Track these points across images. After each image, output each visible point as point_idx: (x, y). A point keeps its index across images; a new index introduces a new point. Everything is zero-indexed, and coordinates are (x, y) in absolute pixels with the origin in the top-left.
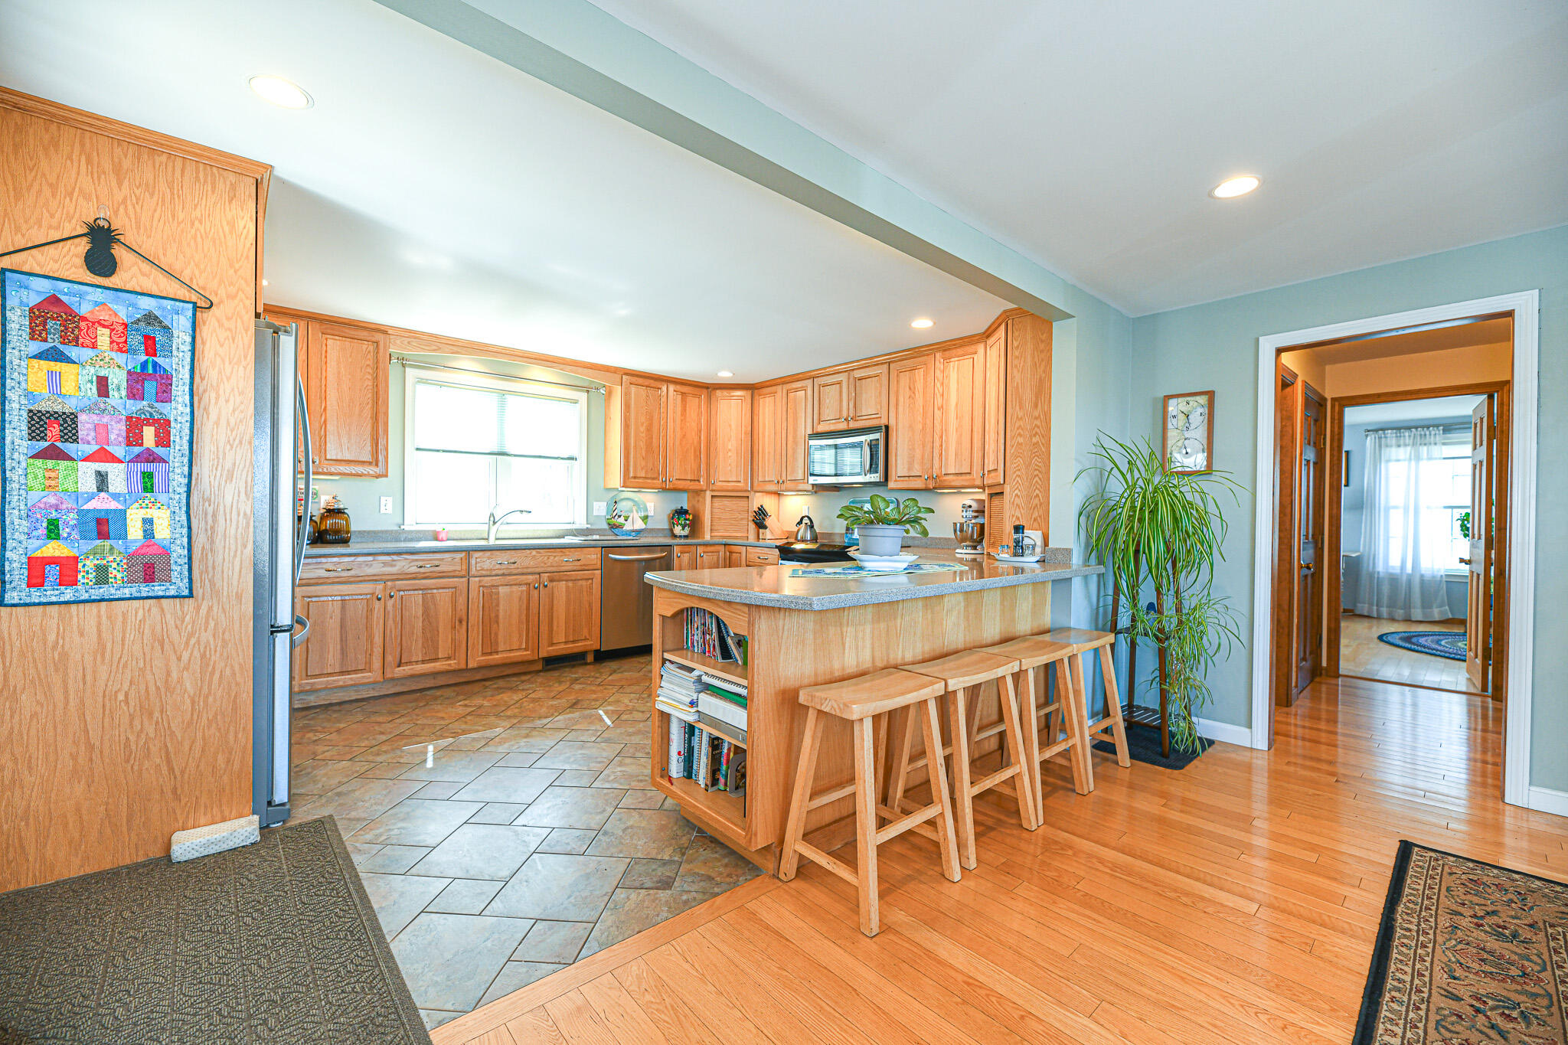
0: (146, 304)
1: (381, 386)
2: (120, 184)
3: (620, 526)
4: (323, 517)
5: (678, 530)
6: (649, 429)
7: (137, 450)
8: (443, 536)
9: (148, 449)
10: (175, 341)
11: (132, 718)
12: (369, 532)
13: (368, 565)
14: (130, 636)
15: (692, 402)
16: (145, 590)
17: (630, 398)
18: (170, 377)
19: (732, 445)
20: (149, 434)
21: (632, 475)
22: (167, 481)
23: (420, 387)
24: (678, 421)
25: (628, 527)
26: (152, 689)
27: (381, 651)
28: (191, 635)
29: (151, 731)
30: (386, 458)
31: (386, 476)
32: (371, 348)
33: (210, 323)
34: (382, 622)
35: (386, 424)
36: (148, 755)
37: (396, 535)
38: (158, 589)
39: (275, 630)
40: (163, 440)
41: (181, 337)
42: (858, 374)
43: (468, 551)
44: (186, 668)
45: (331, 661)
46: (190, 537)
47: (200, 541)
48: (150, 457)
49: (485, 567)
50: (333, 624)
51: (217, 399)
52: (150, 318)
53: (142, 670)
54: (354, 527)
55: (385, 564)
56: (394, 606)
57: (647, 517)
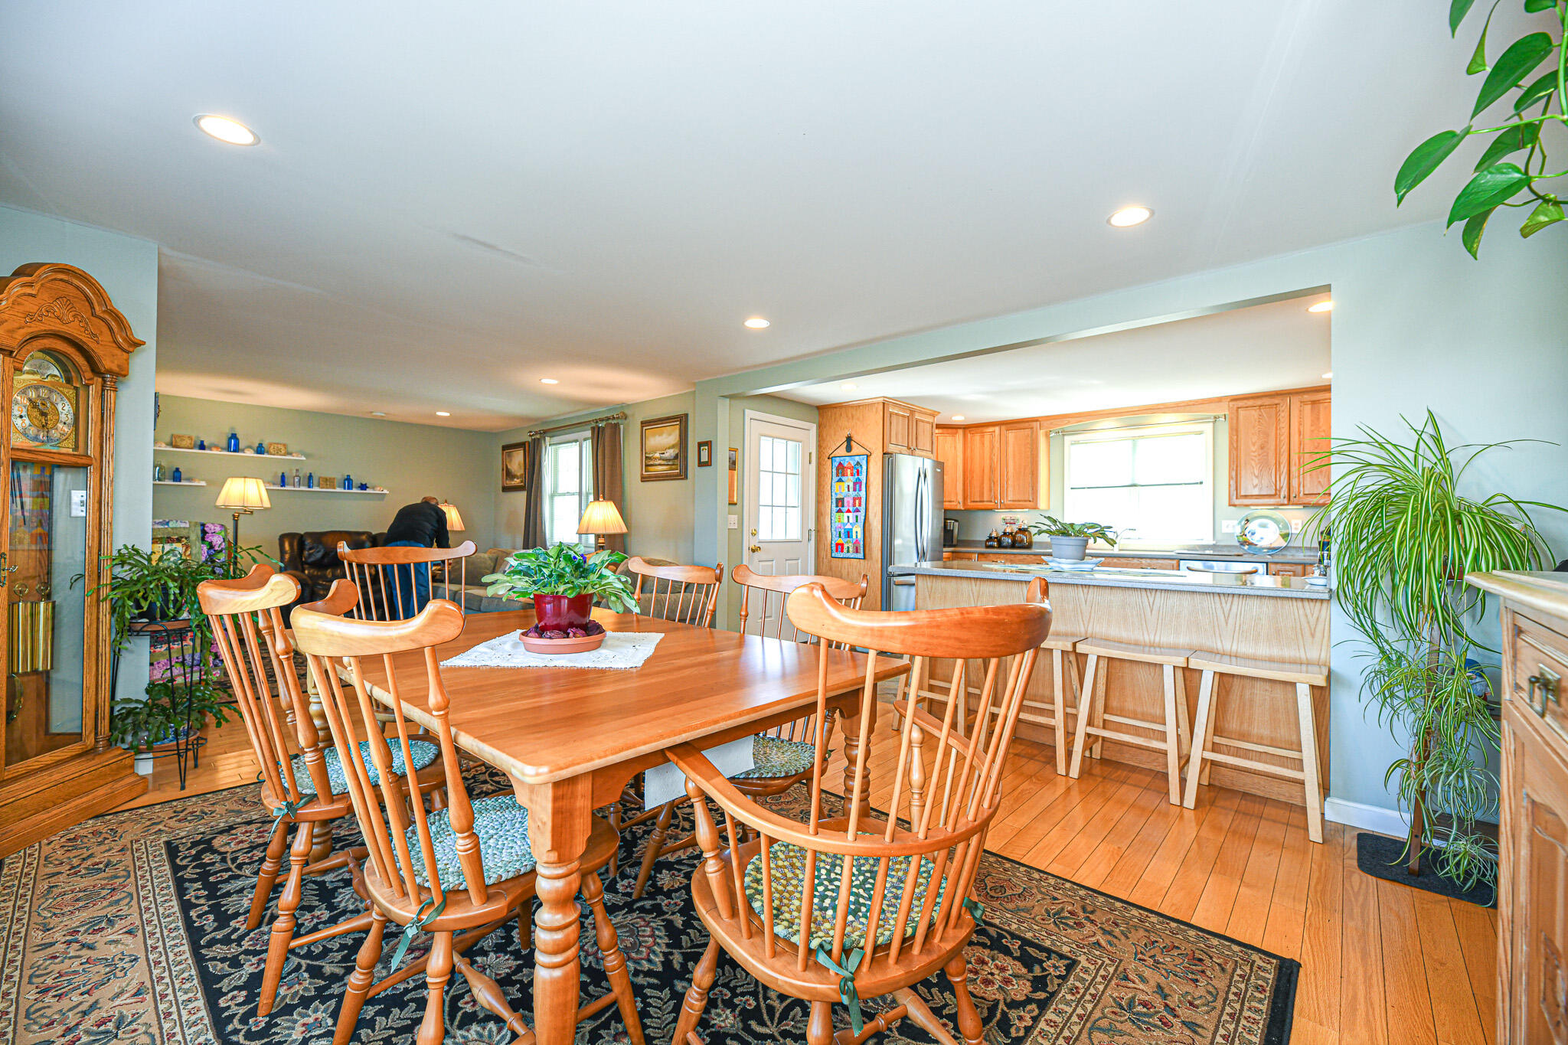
2: (853, 420)
6: (1264, 448)
15: (1308, 412)
23: (1073, 449)
30: (1037, 497)
31: (1037, 508)
32: (1030, 433)
33: (871, 461)
51: (873, 487)
57: (1287, 535)
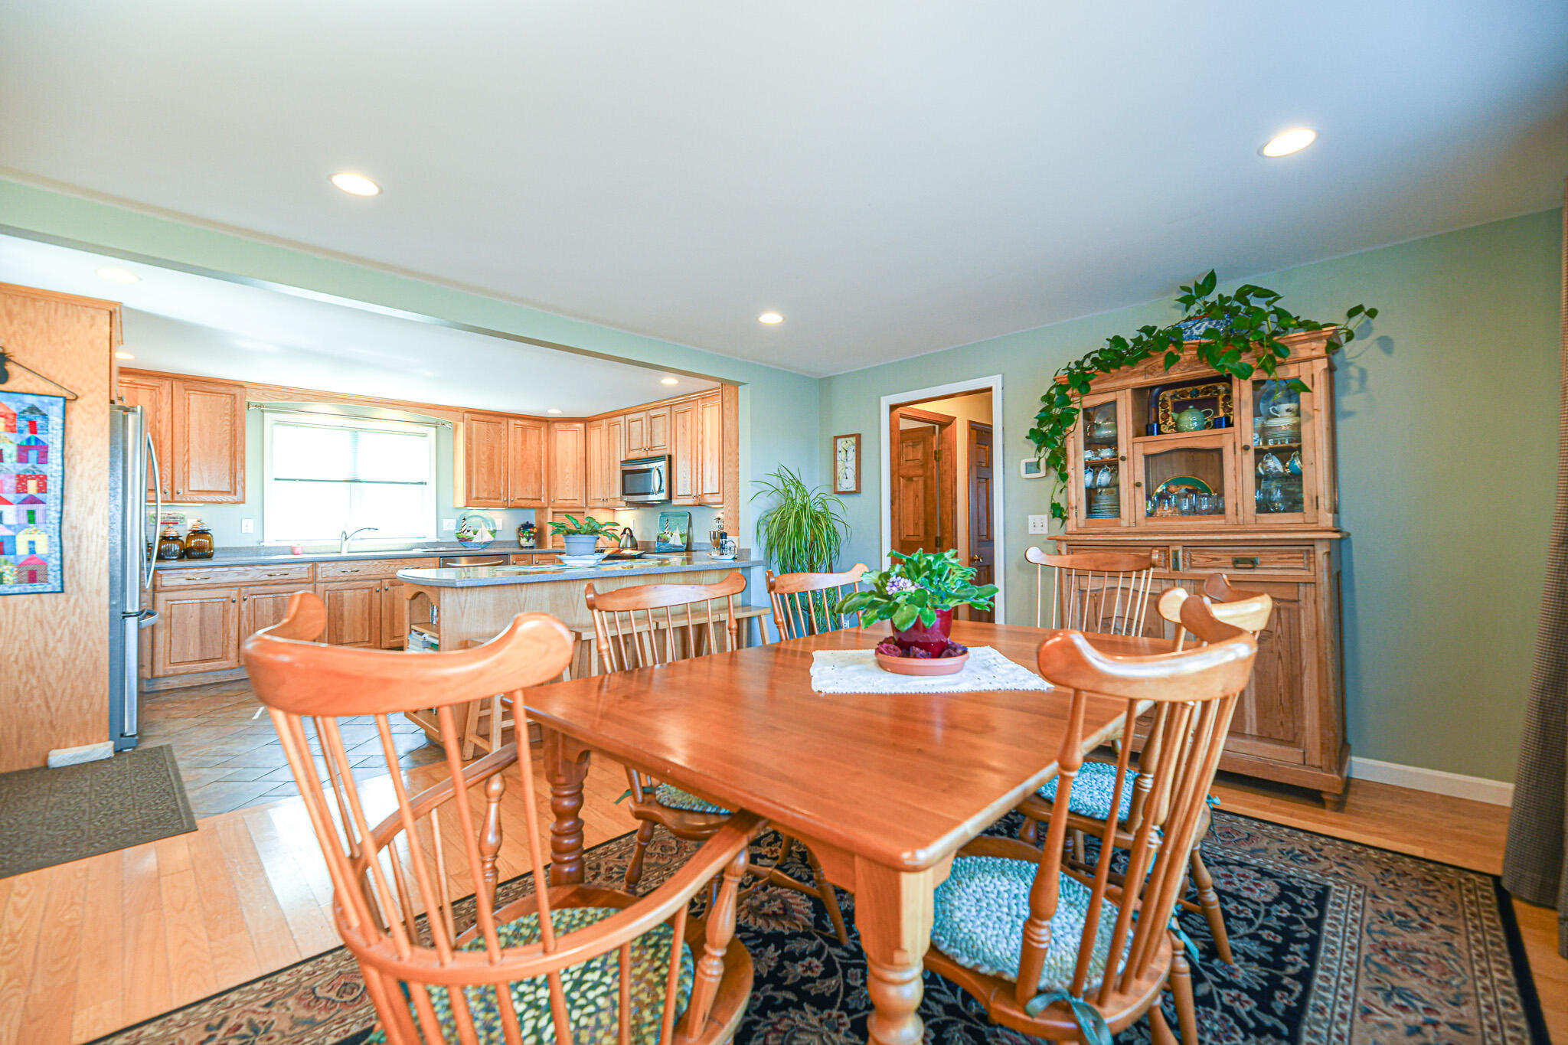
0: (31, 400)
1: (239, 430)
2: (11, 322)
3: (470, 539)
4: (189, 537)
5: (523, 541)
6: (490, 458)
7: (24, 496)
8: (298, 550)
9: (31, 496)
10: (50, 423)
11: (20, 672)
12: (231, 549)
13: (224, 574)
14: (20, 617)
15: (532, 435)
16: (29, 588)
17: (471, 432)
18: (46, 447)
19: (569, 469)
20: (32, 486)
21: (474, 496)
22: (46, 516)
23: (278, 429)
24: (519, 449)
25: (477, 539)
26: (35, 655)
27: (236, 643)
28: (63, 618)
29: (34, 682)
30: (244, 488)
31: (244, 502)
32: (229, 400)
33: (76, 411)
34: (236, 620)
35: (243, 461)
36: (31, 699)
37: (256, 551)
38: (39, 587)
39: (126, 615)
40: (43, 488)
41: (55, 420)
42: (653, 413)
43: (315, 563)
44: (60, 640)
45: (191, 651)
46: (61, 552)
47: (69, 555)
48: (33, 500)
49: (331, 574)
50: (193, 622)
51: (82, 459)
52: (33, 409)
53: (27, 641)
54: (216, 545)
55: (239, 573)
56: (248, 607)
57: (495, 531)
